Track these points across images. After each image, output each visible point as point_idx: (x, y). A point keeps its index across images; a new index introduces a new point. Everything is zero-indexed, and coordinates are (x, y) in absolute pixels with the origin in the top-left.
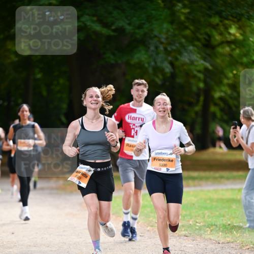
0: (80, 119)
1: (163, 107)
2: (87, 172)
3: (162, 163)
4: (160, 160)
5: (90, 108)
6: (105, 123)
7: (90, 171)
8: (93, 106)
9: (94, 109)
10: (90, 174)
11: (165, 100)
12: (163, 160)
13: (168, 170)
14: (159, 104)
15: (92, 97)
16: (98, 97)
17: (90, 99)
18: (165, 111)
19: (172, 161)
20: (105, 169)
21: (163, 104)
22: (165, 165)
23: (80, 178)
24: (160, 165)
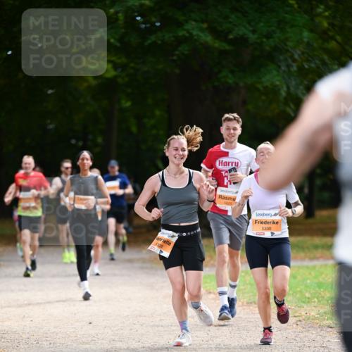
0: (161, 173)
2: (170, 238)
3: (264, 225)
4: (262, 223)
6: (190, 178)
7: (173, 236)
8: (177, 161)
10: (174, 240)
11: (269, 149)
12: (267, 222)
13: (273, 234)
16: (184, 150)
17: (174, 153)
19: (277, 223)
20: (192, 233)
22: (269, 229)
23: (161, 246)
24: (263, 229)
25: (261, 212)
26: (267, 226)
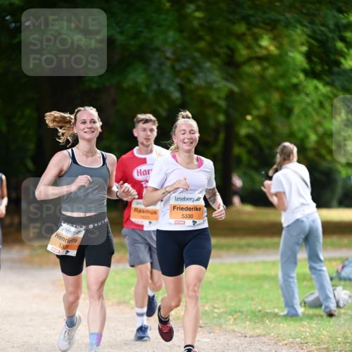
0: (69, 150)
3: (185, 212)
4: (182, 209)
5: (84, 139)
8: (87, 136)
9: (89, 141)
11: (191, 126)
12: (188, 209)
13: (194, 222)
15: (84, 123)
16: (95, 122)
17: (82, 126)
18: (192, 143)
19: (200, 209)
21: (189, 132)
22: (191, 217)
24: (183, 217)
25: (182, 195)
26: (188, 212)
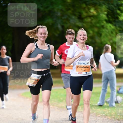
1: (83, 37)
4: (81, 67)
11: (84, 32)
12: (84, 67)
14: (80, 35)
18: (84, 39)
21: (83, 35)
22: (85, 71)
24: (82, 71)
